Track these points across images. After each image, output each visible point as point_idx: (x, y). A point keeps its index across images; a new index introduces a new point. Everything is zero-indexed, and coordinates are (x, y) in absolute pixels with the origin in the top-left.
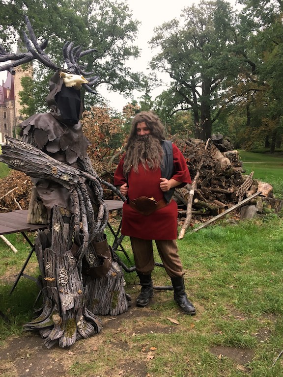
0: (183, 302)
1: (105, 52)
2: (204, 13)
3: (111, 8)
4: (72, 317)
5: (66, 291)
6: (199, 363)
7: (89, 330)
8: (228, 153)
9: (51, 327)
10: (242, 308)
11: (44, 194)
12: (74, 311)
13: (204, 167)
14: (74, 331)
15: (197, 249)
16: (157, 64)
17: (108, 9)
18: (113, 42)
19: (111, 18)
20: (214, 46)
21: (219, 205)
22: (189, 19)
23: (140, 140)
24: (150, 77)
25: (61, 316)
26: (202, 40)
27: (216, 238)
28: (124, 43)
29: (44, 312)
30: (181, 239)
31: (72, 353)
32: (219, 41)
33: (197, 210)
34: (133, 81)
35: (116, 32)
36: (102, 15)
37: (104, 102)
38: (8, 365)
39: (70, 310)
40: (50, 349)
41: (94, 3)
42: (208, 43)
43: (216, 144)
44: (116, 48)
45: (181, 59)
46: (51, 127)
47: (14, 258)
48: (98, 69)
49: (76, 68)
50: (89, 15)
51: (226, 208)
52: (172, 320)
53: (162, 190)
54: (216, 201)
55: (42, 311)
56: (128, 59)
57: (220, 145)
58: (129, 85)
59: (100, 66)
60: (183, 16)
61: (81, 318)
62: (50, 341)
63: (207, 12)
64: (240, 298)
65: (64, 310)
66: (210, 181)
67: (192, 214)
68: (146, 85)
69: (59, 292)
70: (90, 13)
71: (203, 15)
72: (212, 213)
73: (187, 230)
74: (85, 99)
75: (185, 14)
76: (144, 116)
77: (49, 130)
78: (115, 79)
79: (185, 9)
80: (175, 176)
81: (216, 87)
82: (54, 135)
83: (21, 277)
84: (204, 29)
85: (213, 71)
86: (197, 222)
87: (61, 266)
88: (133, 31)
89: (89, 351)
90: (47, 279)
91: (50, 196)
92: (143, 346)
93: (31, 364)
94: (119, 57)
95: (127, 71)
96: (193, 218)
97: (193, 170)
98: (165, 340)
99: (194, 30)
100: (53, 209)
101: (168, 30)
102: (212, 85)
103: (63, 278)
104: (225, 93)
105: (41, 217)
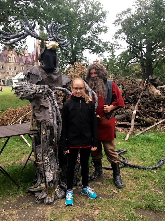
0: (116, 180)
1: (87, 31)
2: (147, 3)
3: (91, 4)
4: (52, 186)
5: (49, 170)
6: (127, 219)
7: (62, 194)
8: (159, 87)
9: (41, 191)
10: (160, 185)
11: (37, 113)
12: (53, 183)
13: (143, 96)
14: (53, 194)
15: (136, 147)
16: (118, 36)
17: (89, 5)
18: (91, 25)
19: (91, 10)
20: (153, 22)
21: (153, 120)
22: (138, 7)
23: (92, 80)
24: (114, 44)
25: (46, 185)
26: (146, 19)
27: (149, 140)
28: (98, 25)
29: (38, 182)
30: (127, 140)
31: (51, 207)
32: (157, 19)
33: (138, 123)
34: (104, 47)
35: (93, 18)
36: (86, 9)
37: (87, 60)
38: (14, 212)
39: (51, 181)
40: (39, 204)
41: (81, 3)
42: (150, 21)
43: (152, 82)
44: (94, 28)
45: (133, 32)
46: (39, 74)
47: (28, 150)
48: (84, 41)
49: (54, 37)
50: (78, 10)
51: (157, 121)
52: (114, 191)
53: (105, 112)
54: (151, 117)
55: (36, 181)
56: (101, 34)
57: (154, 83)
58: (102, 50)
59: (84, 39)
60: (134, 5)
61: (58, 187)
62: (39, 200)
63: (149, 2)
64: (159, 179)
65: (47, 181)
66: (147, 105)
67: (135, 125)
68: (112, 49)
69: (44, 170)
70: (79, 8)
71: (147, 4)
72: (148, 124)
73: (131, 135)
74: (76, 59)
75: (135, 4)
76: (94, 65)
77: (38, 75)
78: (93, 46)
79: (135, 2)
80: (113, 103)
81: (156, 47)
82: (41, 78)
83: (29, 161)
84: (147, 13)
85: (153, 37)
86: (138, 130)
87: (45, 155)
88: (103, 17)
89: (61, 207)
90: (38, 162)
91: (40, 114)
92: (93, 206)
93: (27, 212)
94: (96, 33)
95: (100, 41)
96: (135, 128)
97: (136, 98)
98: (108, 203)
99: (141, 13)
100: (41, 121)
101: (125, 15)
102: (153, 46)
103: (47, 162)
104: (161, 51)
105: (36, 126)
